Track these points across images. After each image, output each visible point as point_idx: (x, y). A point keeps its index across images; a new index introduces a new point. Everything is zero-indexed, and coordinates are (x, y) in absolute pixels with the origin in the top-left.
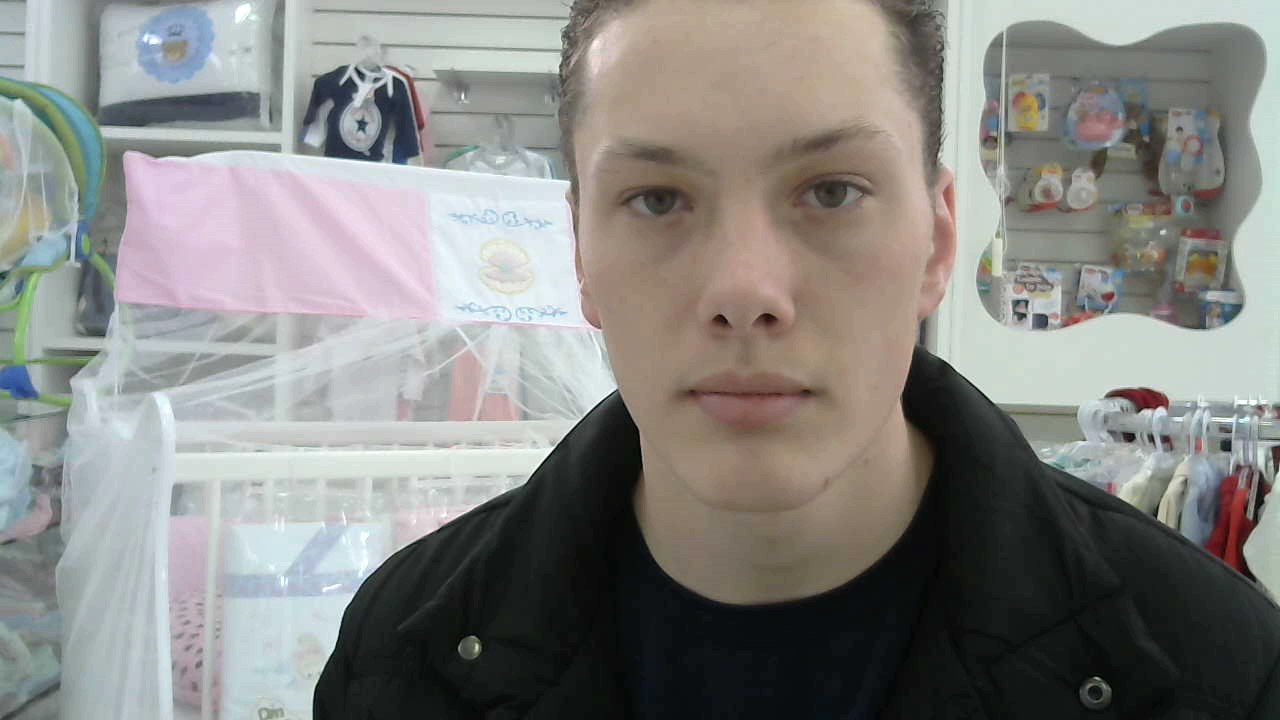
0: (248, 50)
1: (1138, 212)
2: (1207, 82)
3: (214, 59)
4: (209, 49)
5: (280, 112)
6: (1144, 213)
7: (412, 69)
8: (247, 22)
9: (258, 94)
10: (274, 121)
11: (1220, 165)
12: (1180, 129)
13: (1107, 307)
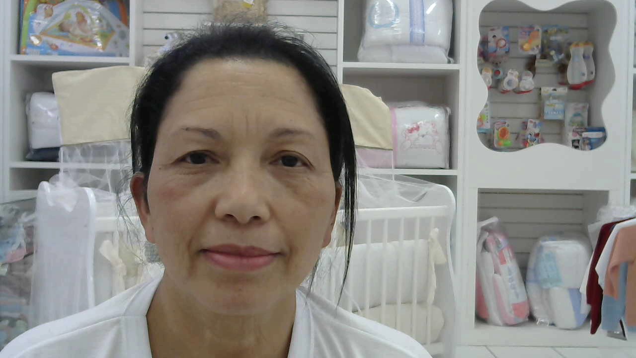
2: (586, 29)
11: (593, 68)
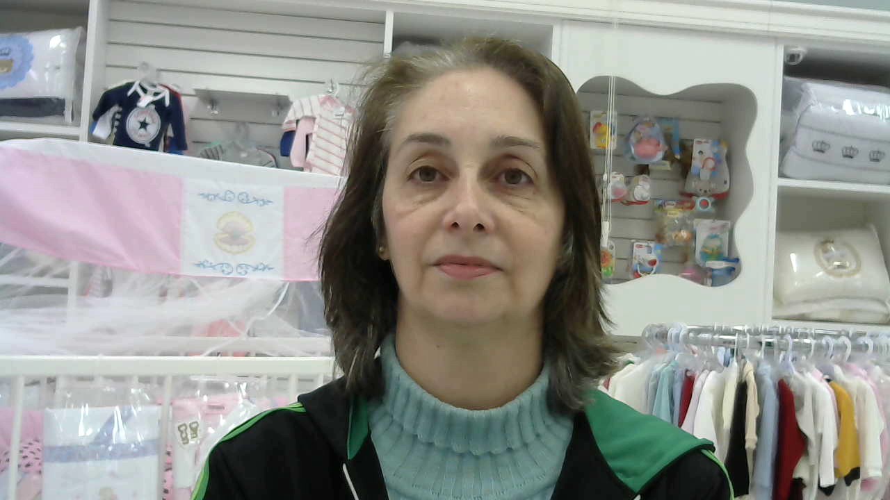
0: (58, 68)
1: (672, 207)
2: (718, 122)
3: (33, 73)
4: (30, 67)
5: (79, 113)
6: (676, 207)
7: (178, 87)
8: (58, 49)
9: (64, 100)
10: (75, 119)
11: (727, 176)
12: (701, 152)
13: (652, 269)
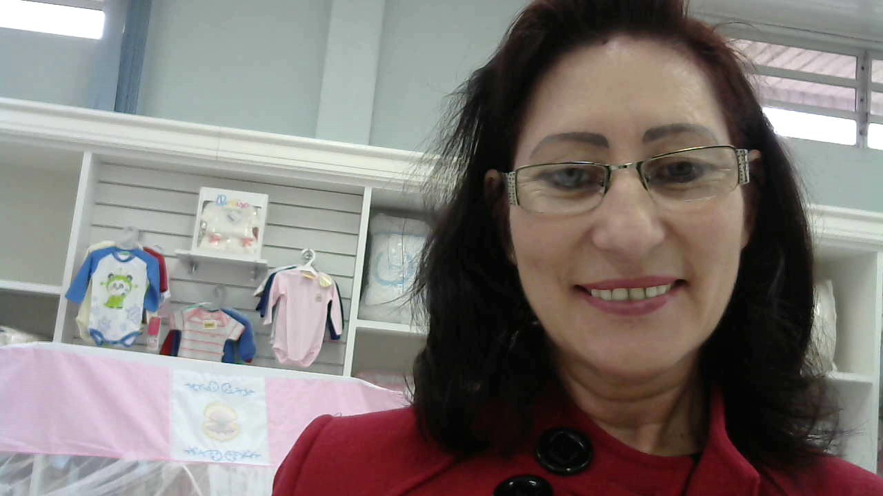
7: (160, 248)
